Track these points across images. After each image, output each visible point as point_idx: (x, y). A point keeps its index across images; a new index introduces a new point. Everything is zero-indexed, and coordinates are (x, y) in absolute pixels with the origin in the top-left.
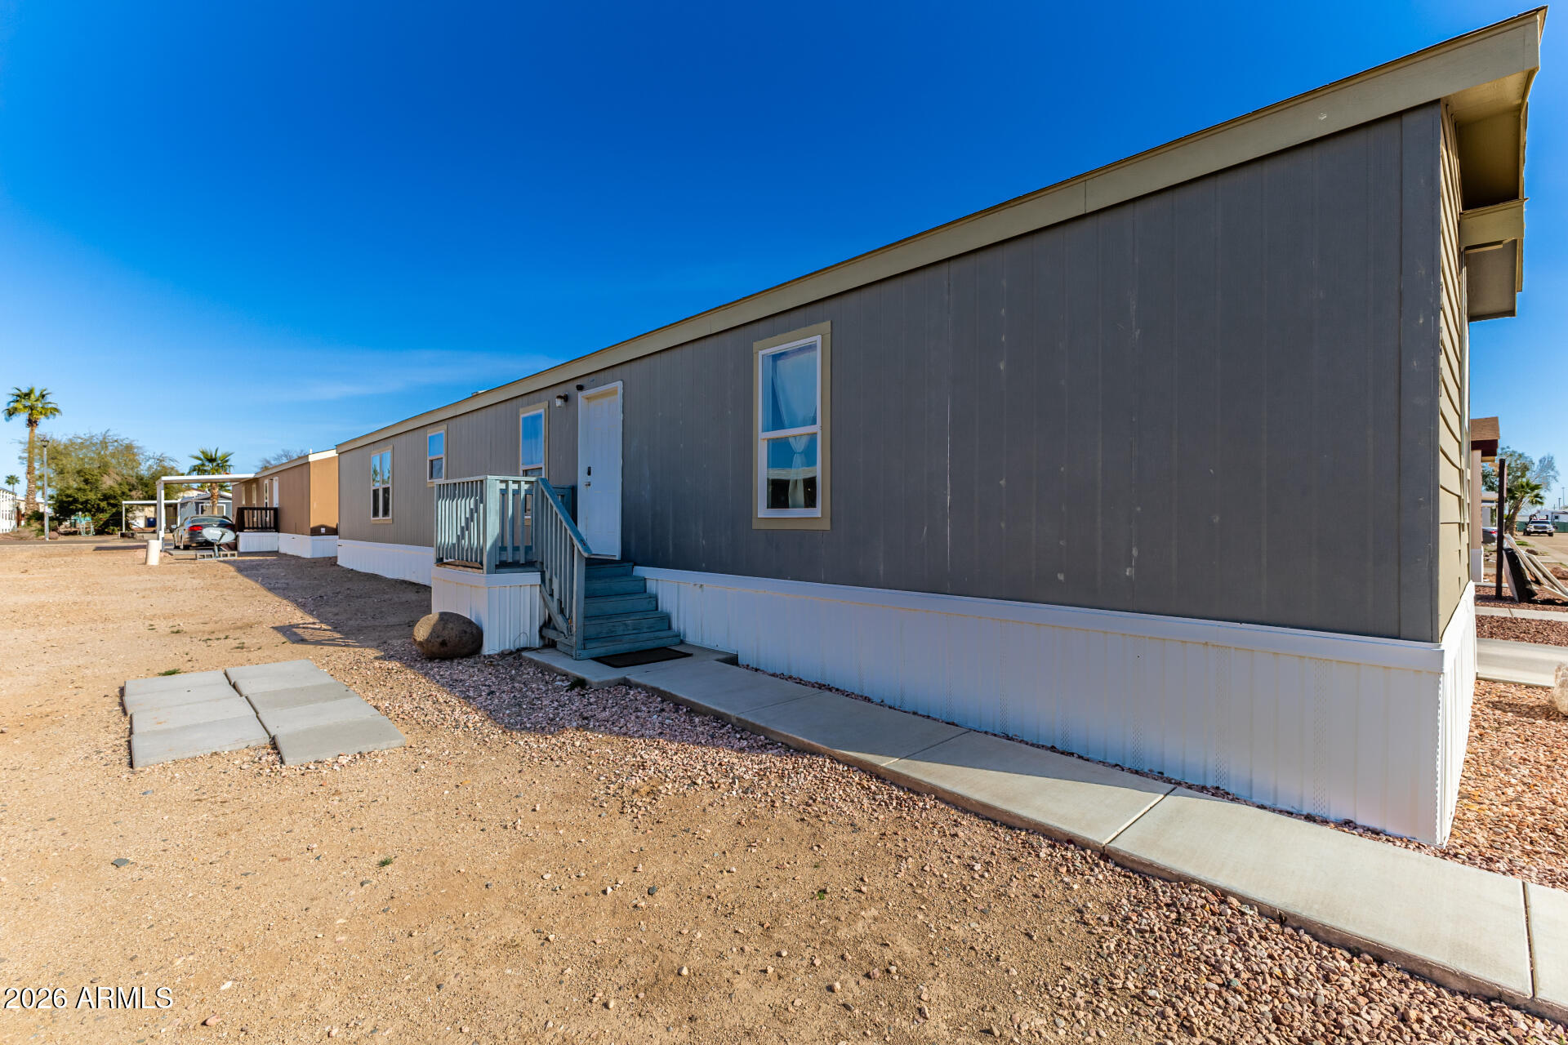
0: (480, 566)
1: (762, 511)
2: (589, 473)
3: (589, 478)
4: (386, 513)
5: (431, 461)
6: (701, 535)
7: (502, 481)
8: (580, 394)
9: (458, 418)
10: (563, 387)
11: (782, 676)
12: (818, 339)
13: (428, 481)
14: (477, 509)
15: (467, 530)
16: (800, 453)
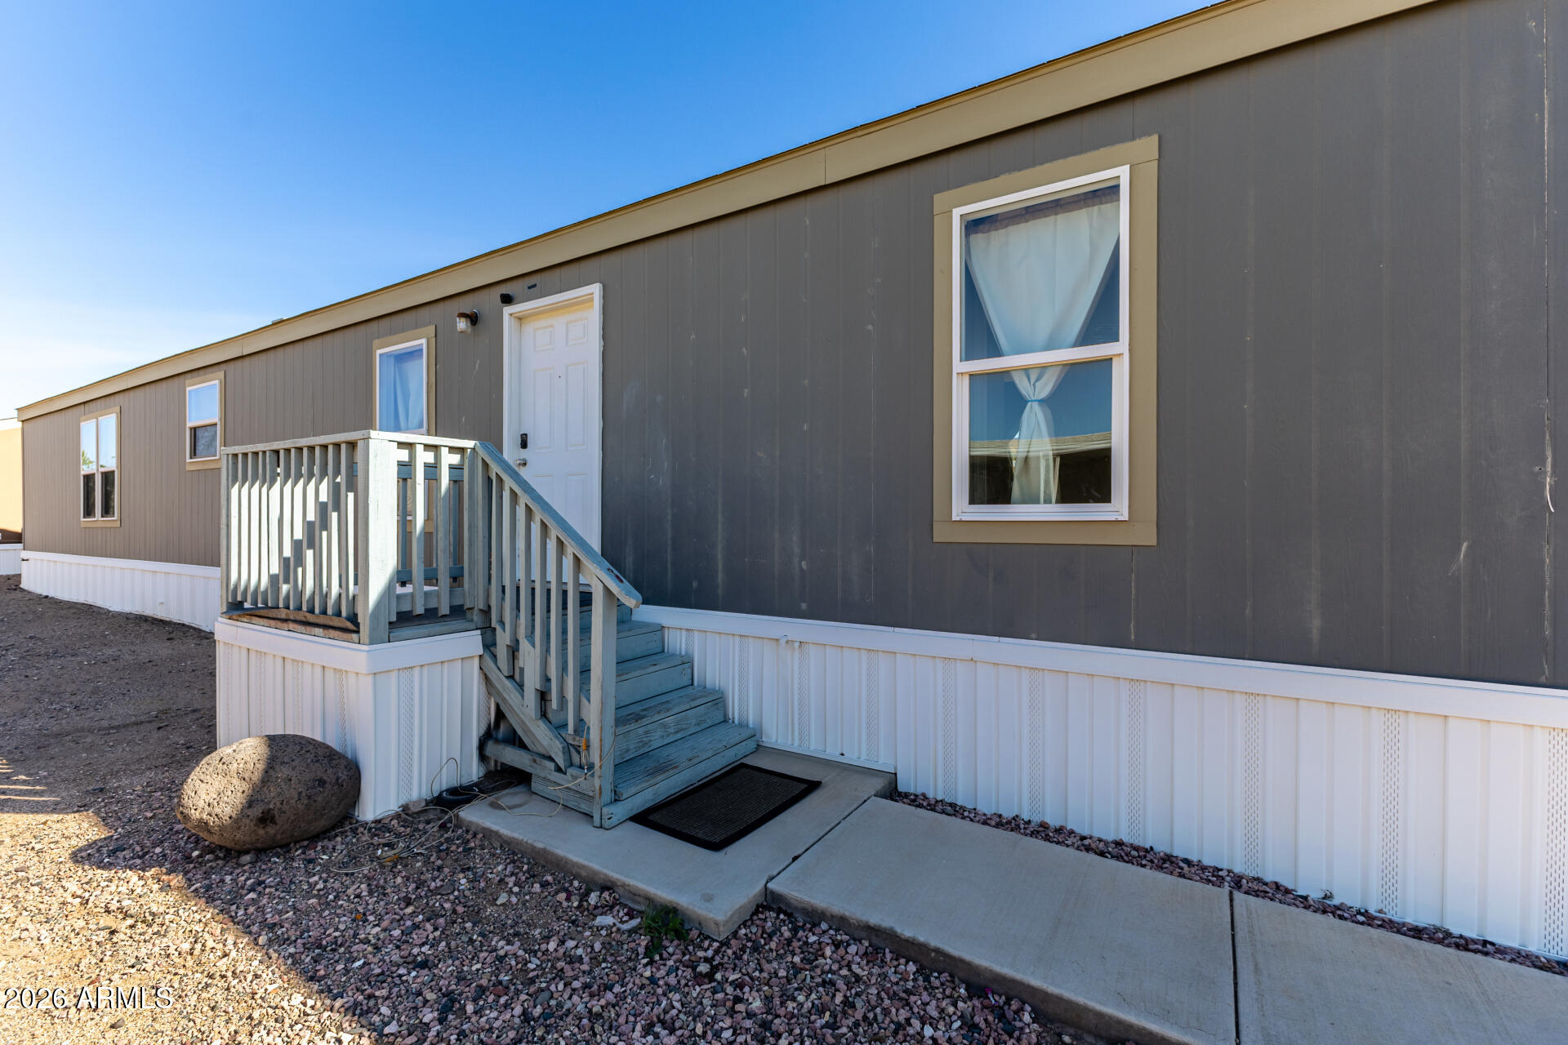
0: (350, 625)
1: (962, 509)
2: (524, 445)
3: (524, 454)
4: (107, 510)
5: (194, 430)
6: (797, 550)
7: (401, 445)
8: (507, 310)
9: (247, 361)
10: (469, 298)
11: (1013, 824)
12: (1123, 173)
13: (188, 460)
14: (337, 502)
15: (311, 545)
16: (1041, 402)
